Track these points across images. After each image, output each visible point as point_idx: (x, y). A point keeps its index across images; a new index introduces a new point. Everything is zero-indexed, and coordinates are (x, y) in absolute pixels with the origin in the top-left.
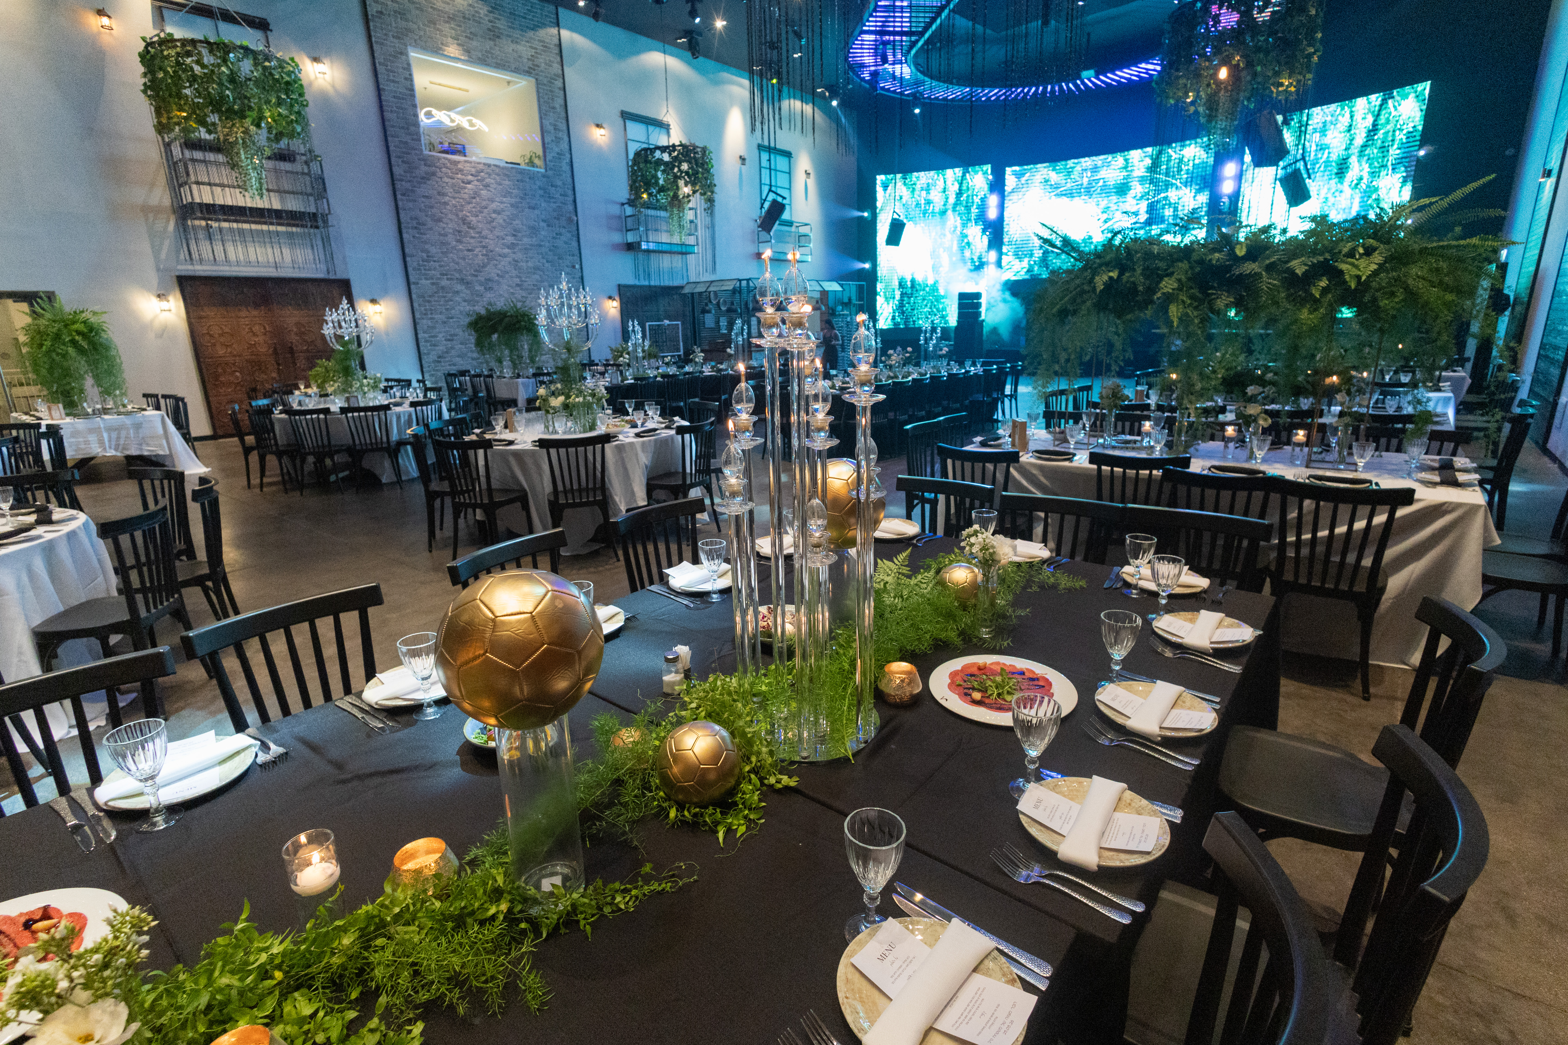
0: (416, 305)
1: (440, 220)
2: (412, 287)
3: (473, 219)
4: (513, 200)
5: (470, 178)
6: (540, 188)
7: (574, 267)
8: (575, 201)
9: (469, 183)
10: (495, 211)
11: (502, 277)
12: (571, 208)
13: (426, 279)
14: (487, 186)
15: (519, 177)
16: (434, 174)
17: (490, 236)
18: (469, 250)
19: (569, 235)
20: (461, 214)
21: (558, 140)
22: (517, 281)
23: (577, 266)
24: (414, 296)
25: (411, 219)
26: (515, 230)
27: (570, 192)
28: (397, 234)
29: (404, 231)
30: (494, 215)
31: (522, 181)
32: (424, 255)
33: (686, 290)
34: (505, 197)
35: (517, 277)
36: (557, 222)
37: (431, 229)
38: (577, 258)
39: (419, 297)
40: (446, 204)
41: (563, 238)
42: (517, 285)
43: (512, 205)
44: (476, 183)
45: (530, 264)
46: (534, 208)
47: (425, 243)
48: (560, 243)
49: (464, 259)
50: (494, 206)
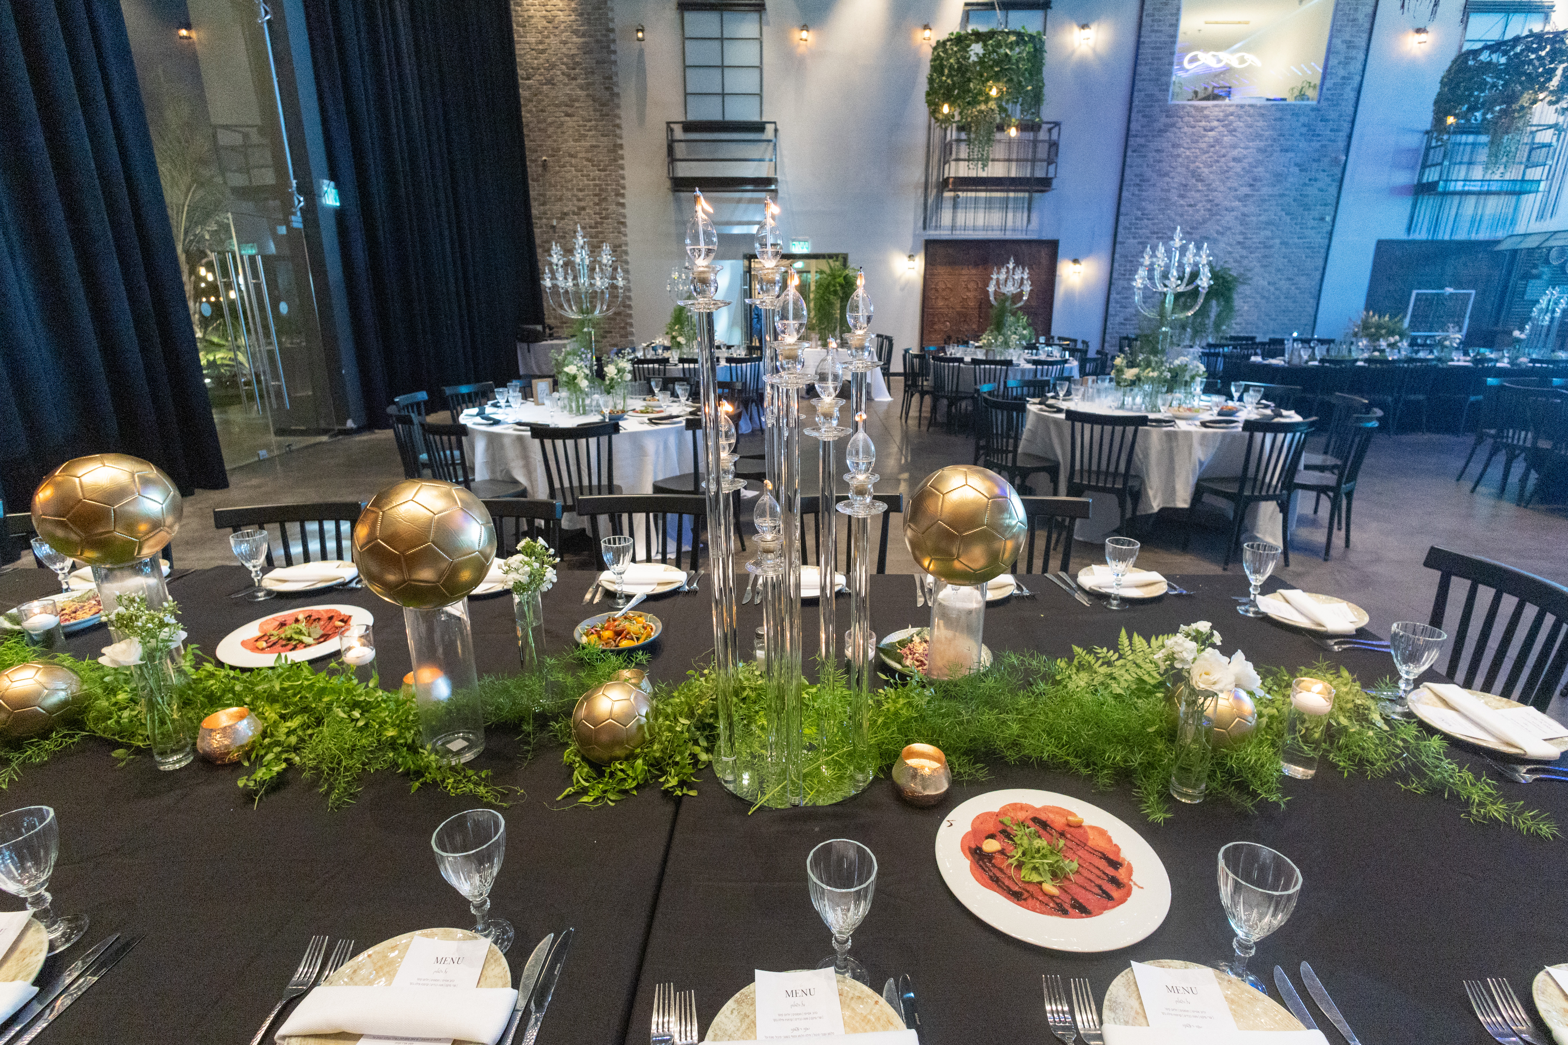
0: (1116, 265)
1: (1166, 175)
2: (1118, 246)
3: (1206, 170)
4: (1262, 144)
5: (1215, 123)
6: (1304, 125)
7: (1322, 219)
8: (1350, 137)
9: (1212, 130)
10: (1234, 159)
11: (1222, 234)
12: (1342, 144)
13: (1134, 238)
14: (1232, 132)
15: (1279, 115)
16: (1173, 125)
17: (1222, 188)
18: (1191, 206)
19: (1328, 180)
20: (1192, 166)
21: (1347, 61)
22: (1240, 238)
23: (1328, 219)
24: (1117, 256)
25: (1136, 175)
26: (1255, 180)
27: (1346, 126)
28: (1117, 192)
29: (1124, 188)
30: (1232, 164)
31: (1281, 119)
32: (1139, 213)
33: (1502, 247)
34: (1253, 140)
35: (1242, 233)
36: (1315, 165)
37: (1154, 185)
38: (1330, 209)
39: (1121, 256)
40: (1179, 156)
41: (1319, 184)
42: (1239, 243)
43: (1260, 150)
44: (1221, 129)
45: (1263, 218)
46: (1287, 151)
47: (1144, 200)
48: (1312, 191)
49: (1182, 215)
50: (1235, 153)
